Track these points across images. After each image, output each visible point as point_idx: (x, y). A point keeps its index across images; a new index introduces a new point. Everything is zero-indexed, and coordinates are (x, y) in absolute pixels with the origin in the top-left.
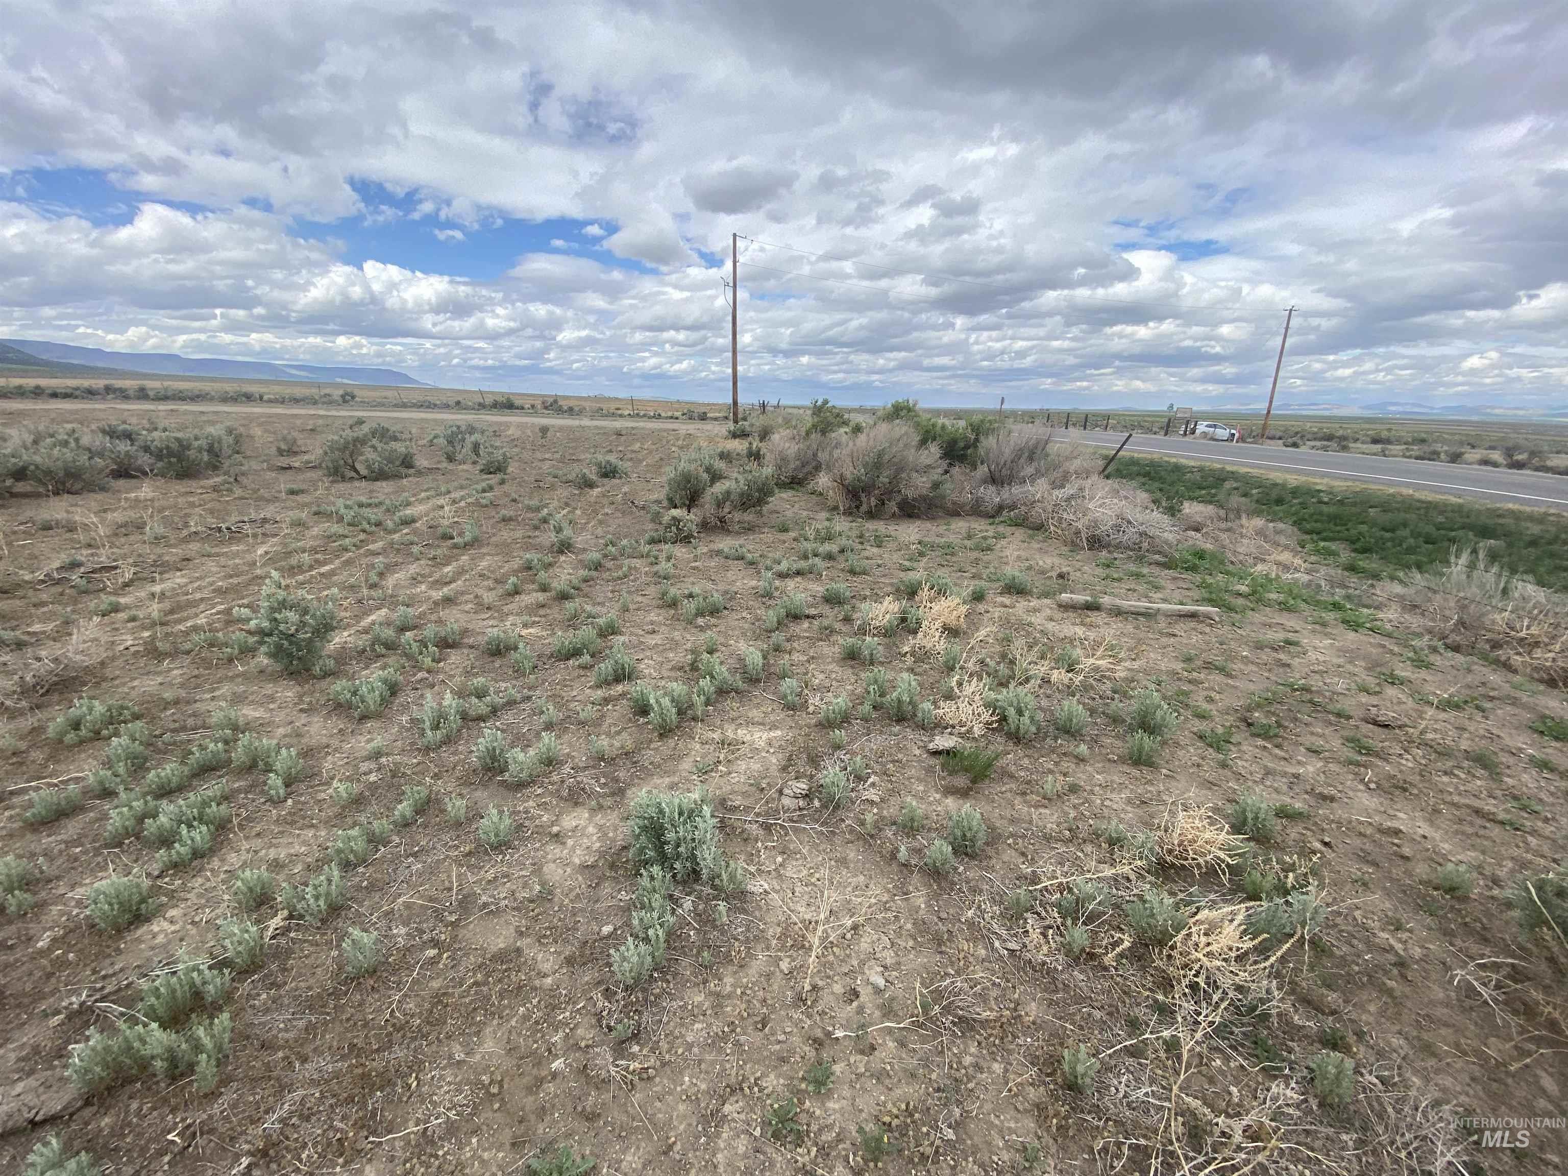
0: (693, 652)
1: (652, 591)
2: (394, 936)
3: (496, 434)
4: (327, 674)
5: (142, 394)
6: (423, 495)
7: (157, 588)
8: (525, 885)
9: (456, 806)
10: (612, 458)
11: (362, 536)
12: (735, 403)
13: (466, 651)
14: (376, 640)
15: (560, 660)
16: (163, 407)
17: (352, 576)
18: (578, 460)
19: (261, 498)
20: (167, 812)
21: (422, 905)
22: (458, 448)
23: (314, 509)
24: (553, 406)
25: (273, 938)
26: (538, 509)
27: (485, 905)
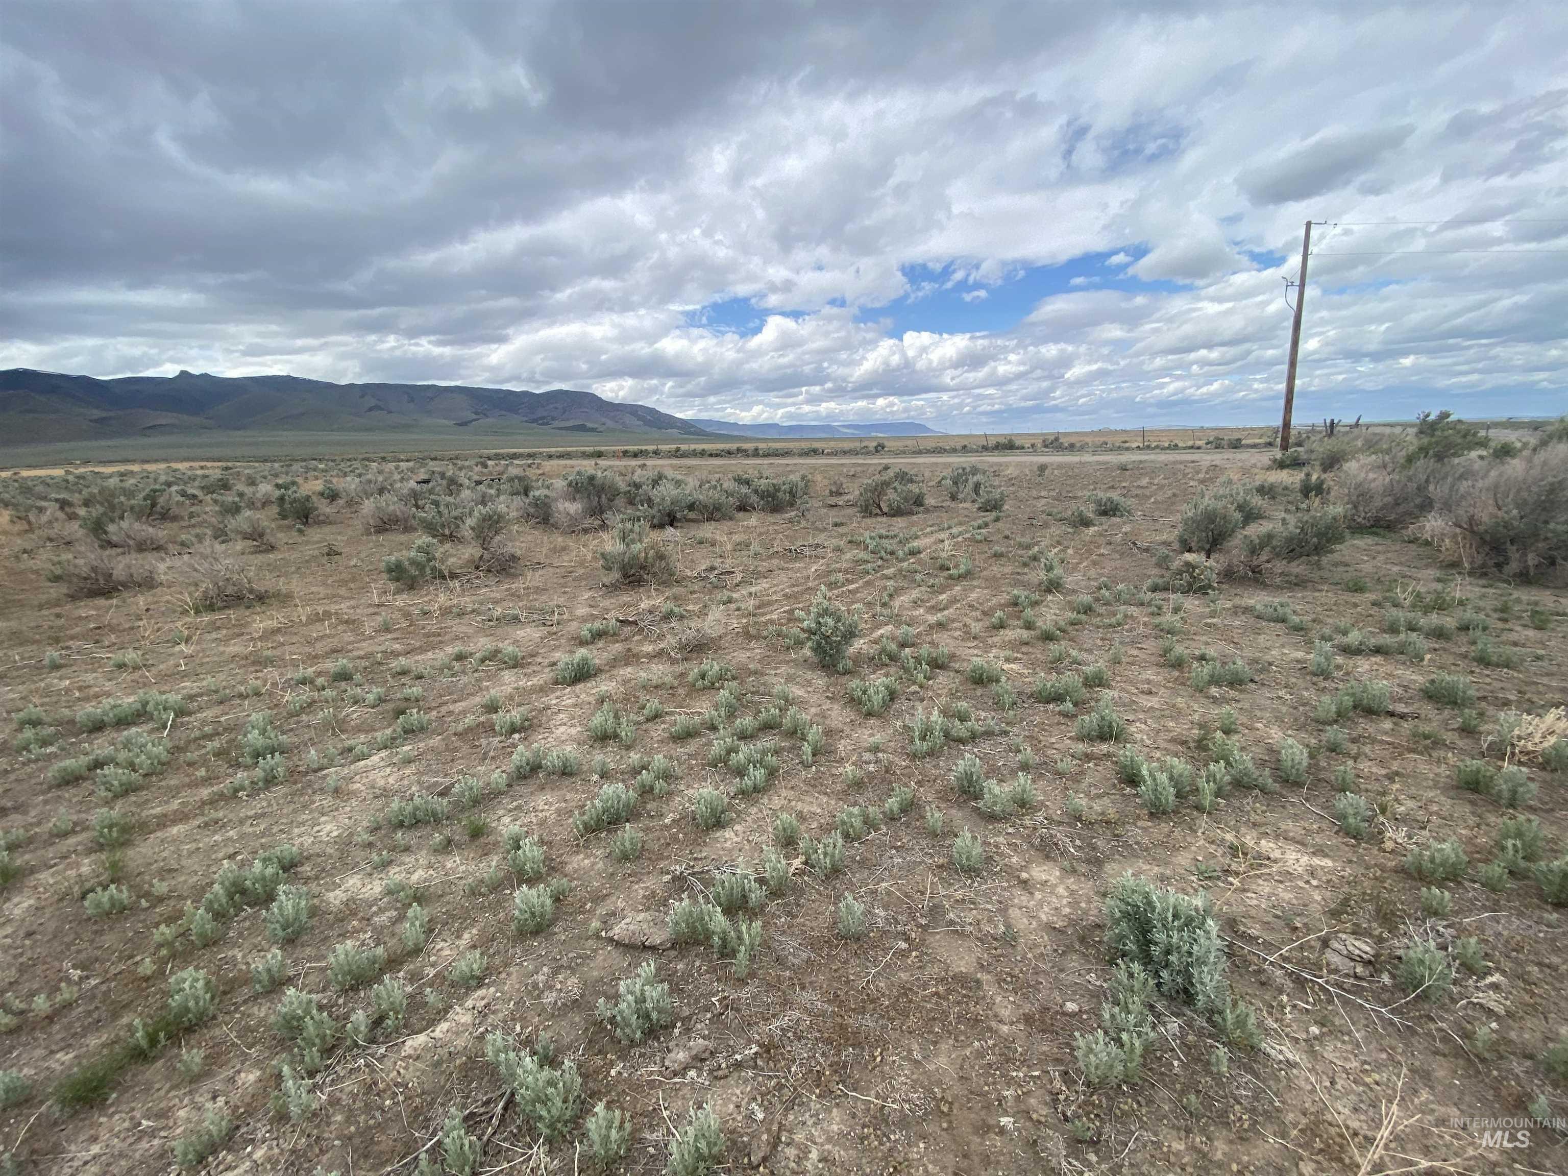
0: (1201, 726)
1: (1151, 645)
2: (875, 915)
3: (996, 474)
4: (846, 672)
5: (756, 453)
6: (929, 530)
7: (753, 589)
8: (990, 921)
9: (935, 816)
10: (1115, 495)
11: (880, 563)
12: (1287, 425)
13: (952, 674)
14: (883, 650)
15: (1040, 702)
16: (766, 461)
17: (870, 594)
18: (1075, 498)
19: (817, 529)
20: (745, 751)
21: (899, 898)
22: (961, 487)
23: (849, 538)
24: (1054, 444)
25: (794, 875)
26: (1028, 547)
27: (952, 923)
